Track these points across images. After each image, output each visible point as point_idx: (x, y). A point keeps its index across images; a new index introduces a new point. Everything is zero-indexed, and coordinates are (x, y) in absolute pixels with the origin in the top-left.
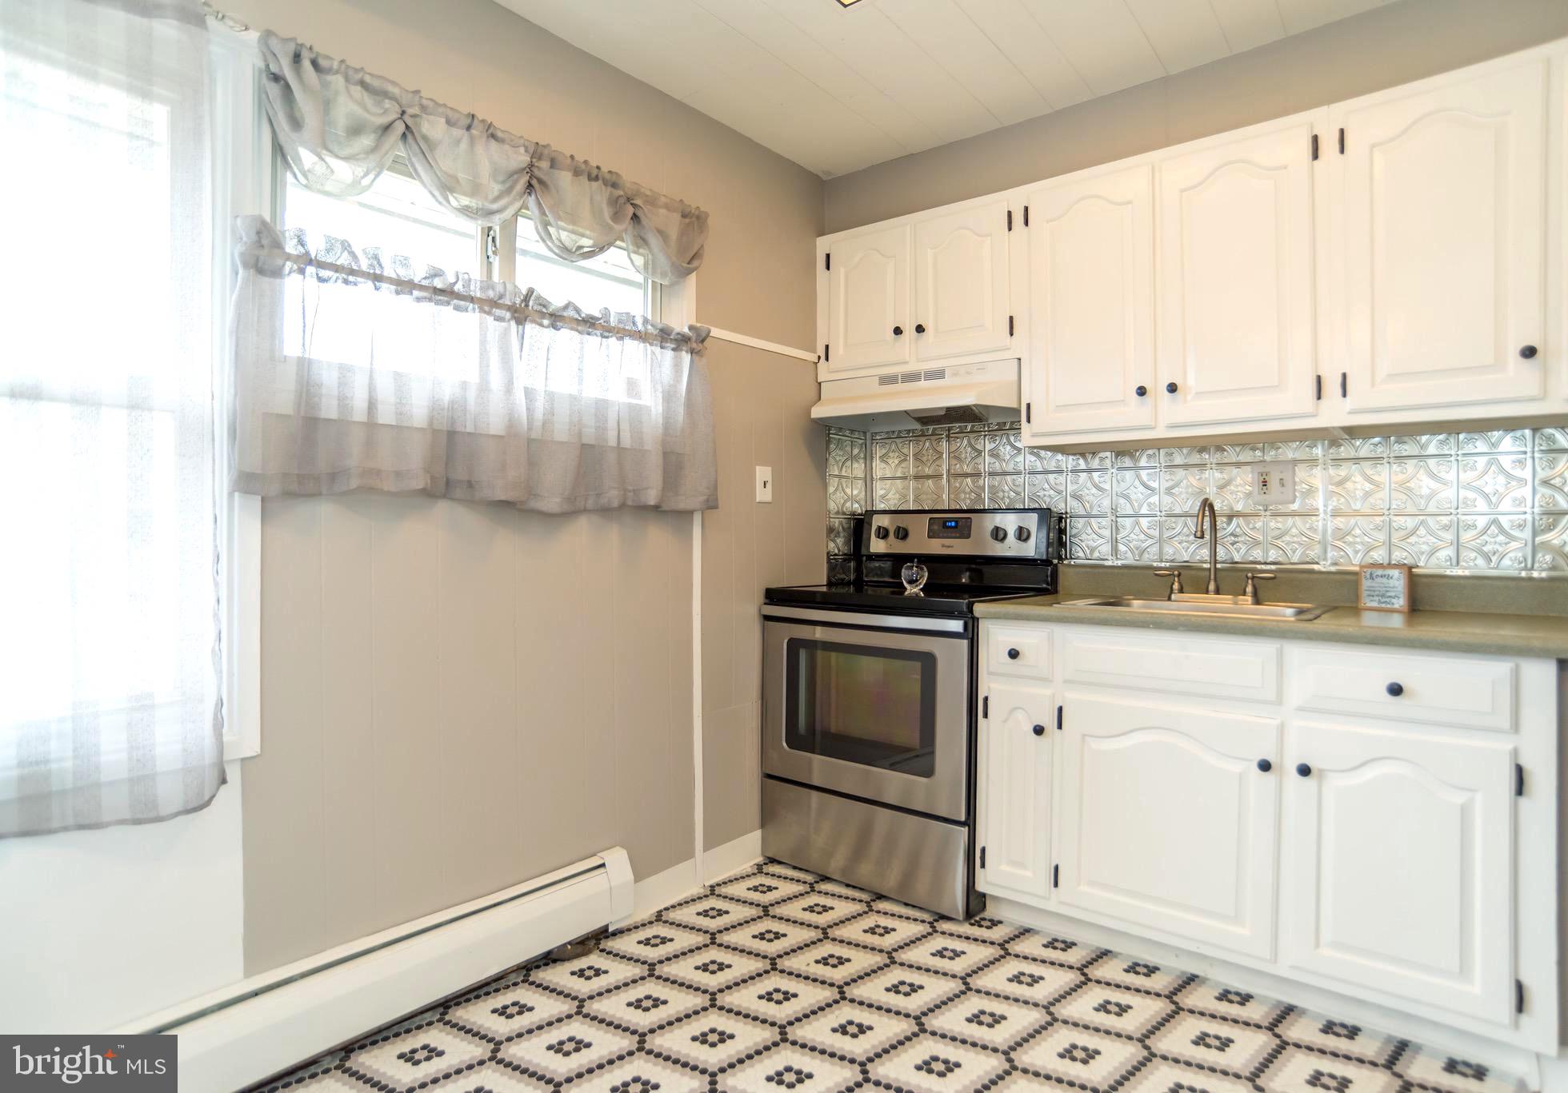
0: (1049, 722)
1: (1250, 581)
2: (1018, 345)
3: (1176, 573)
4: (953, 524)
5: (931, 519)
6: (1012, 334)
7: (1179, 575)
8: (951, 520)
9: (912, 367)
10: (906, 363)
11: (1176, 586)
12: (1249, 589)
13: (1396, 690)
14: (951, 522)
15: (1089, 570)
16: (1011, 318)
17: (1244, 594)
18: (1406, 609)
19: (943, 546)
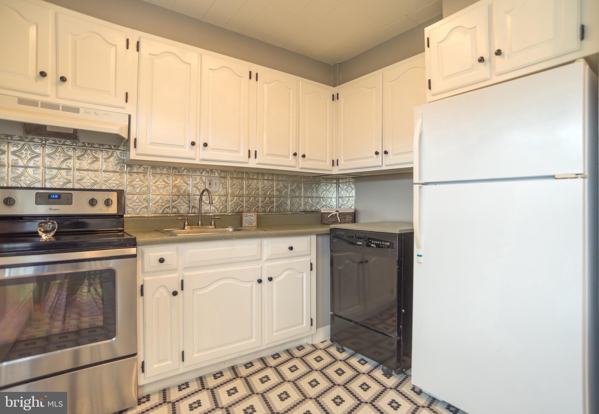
0: (178, 289)
1: (213, 220)
2: (130, 108)
3: (186, 218)
4: (56, 196)
5: (37, 193)
6: (127, 102)
7: (187, 219)
8: (55, 194)
9: (52, 99)
10: (47, 96)
11: (186, 223)
12: (213, 223)
13: (291, 248)
14: (55, 195)
15: (139, 219)
16: (127, 94)
17: (211, 225)
18: (256, 225)
19: (50, 209)
